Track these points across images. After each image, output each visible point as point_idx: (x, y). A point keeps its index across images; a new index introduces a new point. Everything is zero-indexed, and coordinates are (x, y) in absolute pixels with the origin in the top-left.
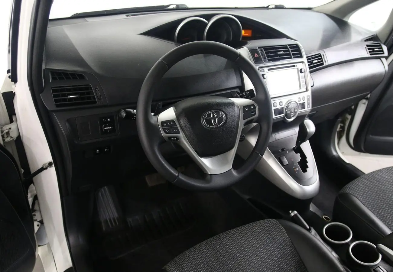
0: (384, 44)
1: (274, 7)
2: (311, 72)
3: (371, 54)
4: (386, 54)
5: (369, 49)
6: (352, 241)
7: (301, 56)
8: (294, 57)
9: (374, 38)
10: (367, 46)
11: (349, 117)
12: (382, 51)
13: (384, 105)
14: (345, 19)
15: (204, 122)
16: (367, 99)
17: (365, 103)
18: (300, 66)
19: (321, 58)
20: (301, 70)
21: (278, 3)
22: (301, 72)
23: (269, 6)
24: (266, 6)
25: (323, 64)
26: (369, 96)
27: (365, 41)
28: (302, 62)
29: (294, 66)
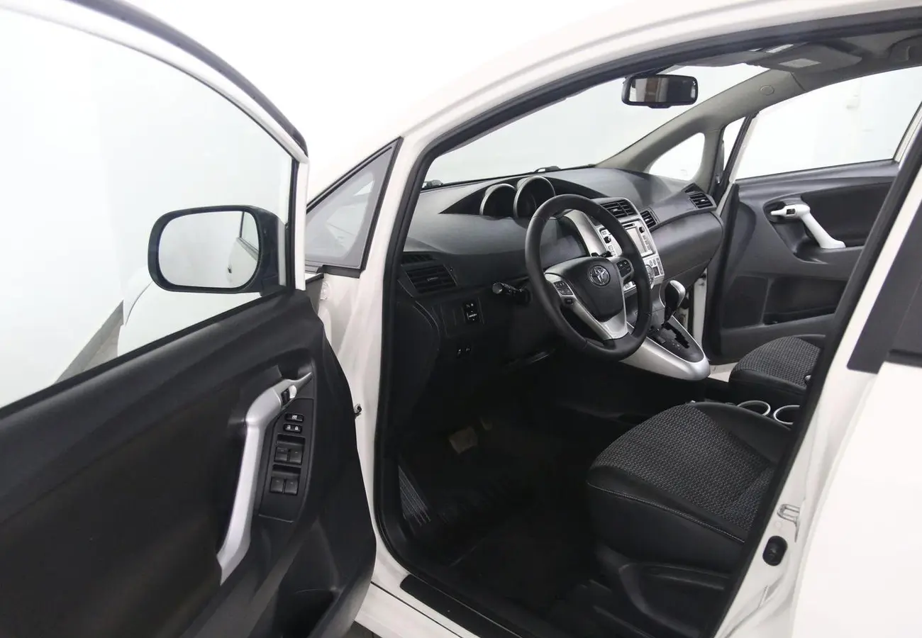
0: (708, 193)
1: (544, 170)
2: (651, 231)
3: (699, 207)
4: (715, 205)
5: (694, 201)
6: (772, 411)
7: (634, 213)
8: (630, 215)
9: (692, 187)
10: (692, 198)
11: (686, 312)
12: (709, 202)
13: (730, 280)
14: (645, 172)
15: (592, 279)
16: (704, 277)
17: (703, 284)
18: (638, 224)
19: (651, 217)
20: (640, 228)
21: (548, 165)
22: (642, 232)
23: (538, 170)
24: (533, 171)
25: (654, 223)
26: (705, 272)
27: (687, 191)
28: (638, 220)
29: (632, 225)
